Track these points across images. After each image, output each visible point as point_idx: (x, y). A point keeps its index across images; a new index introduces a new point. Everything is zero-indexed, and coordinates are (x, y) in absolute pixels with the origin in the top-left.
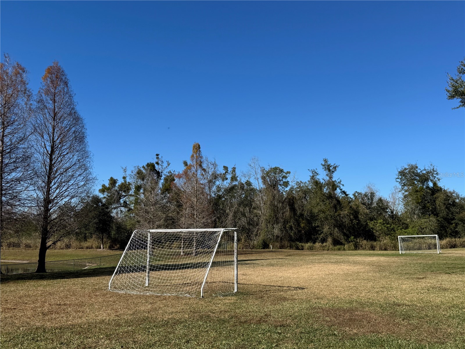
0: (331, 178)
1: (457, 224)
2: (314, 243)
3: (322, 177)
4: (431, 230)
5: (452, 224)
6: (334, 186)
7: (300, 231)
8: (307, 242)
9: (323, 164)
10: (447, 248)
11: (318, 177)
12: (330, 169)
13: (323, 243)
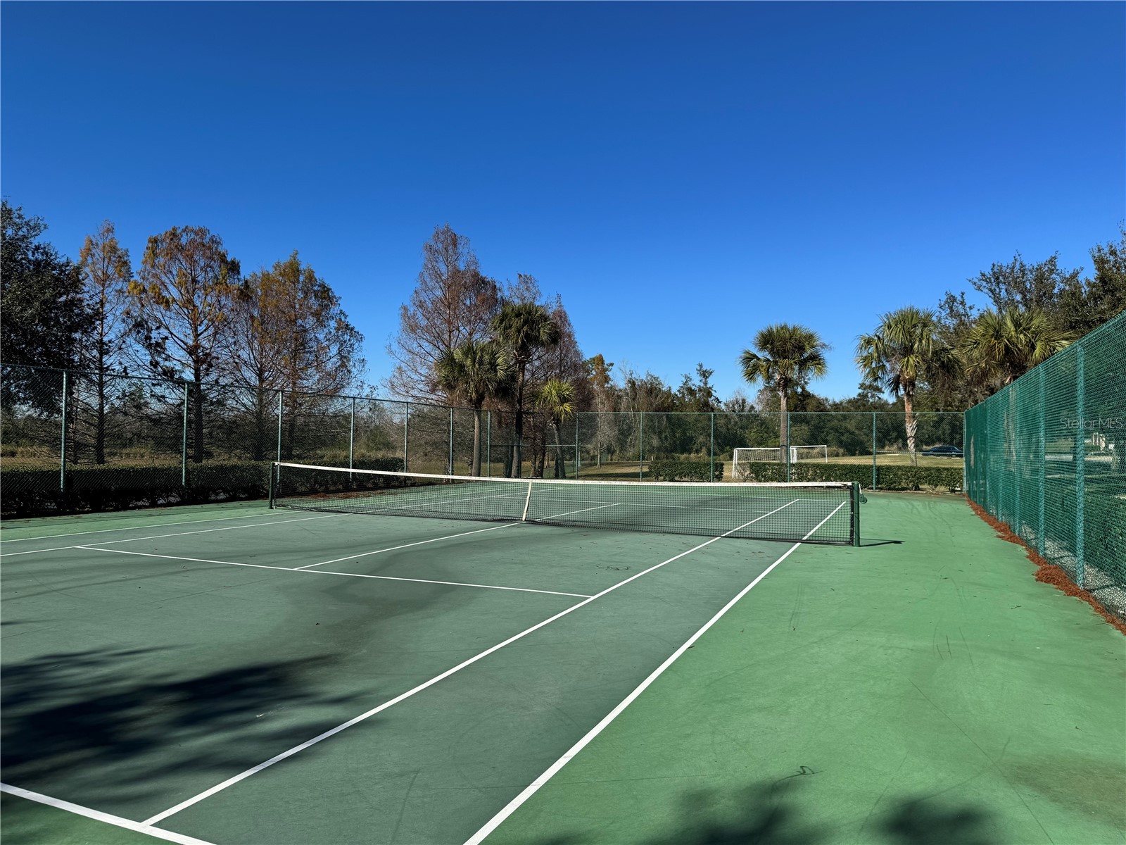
0: (706, 384)
1: (828, 433)
2: (690, 454)
3: (696, 382)
4: (803, 439)
5: (823, 432)
6: (709, 393)
7: (674, 442)
8: (682, 453)
9: (699, 369)
10: (818, 457)
11: (690, 384)
12: (705, 374)
13: (698, 453)
